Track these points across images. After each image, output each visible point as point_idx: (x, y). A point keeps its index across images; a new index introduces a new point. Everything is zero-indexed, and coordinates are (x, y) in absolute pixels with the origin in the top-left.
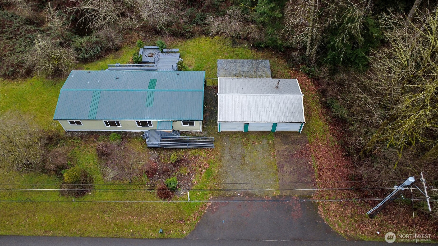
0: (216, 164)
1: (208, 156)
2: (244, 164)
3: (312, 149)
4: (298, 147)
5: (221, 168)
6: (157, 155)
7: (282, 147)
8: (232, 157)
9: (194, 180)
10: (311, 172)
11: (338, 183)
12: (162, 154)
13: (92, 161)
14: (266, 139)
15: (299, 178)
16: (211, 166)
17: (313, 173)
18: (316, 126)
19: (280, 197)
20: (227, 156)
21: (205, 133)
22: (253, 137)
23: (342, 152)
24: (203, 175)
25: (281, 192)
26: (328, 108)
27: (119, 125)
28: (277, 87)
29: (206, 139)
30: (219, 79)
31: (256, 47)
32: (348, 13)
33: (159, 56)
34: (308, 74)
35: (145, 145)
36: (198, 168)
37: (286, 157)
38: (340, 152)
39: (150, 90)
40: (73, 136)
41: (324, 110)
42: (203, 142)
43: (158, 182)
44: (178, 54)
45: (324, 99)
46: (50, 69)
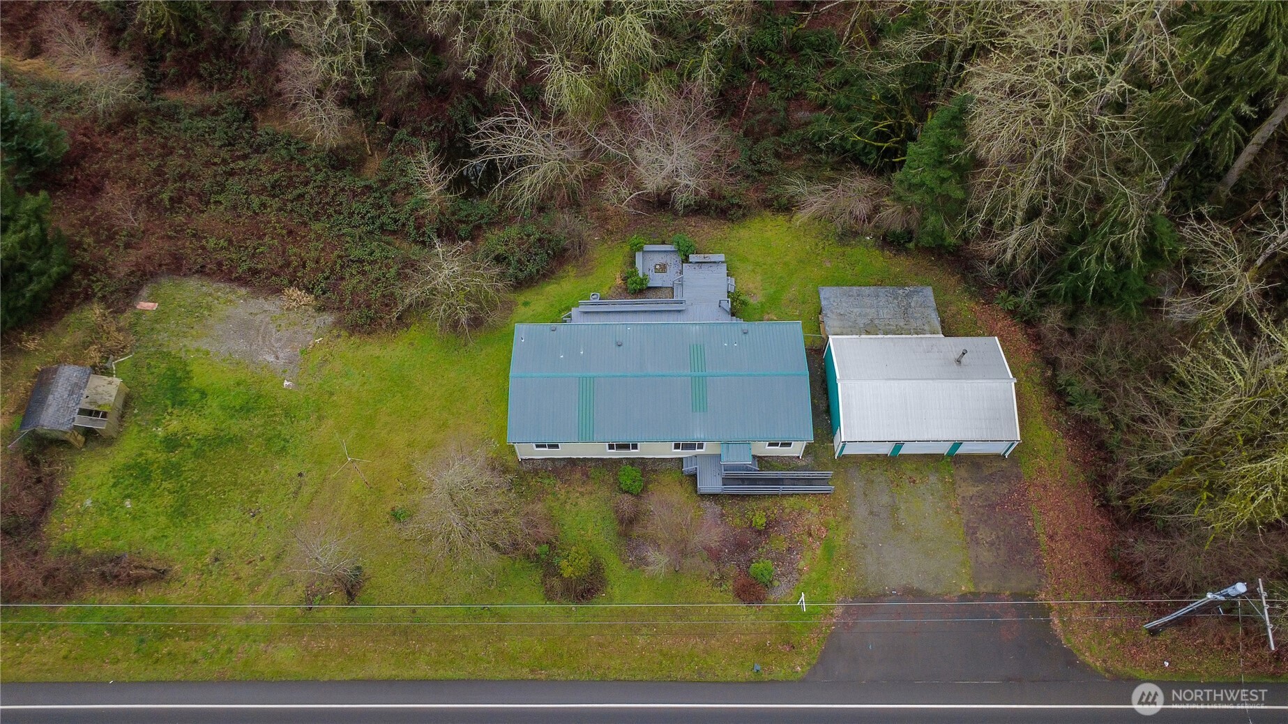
0: (841, 528)
1: (823, 511)
2: (898, 527)
3: (1032, 493)
4: (1004, 488)
5: (852, 537)
6: (718, 509)
7: (970, 488)
8: (871, 513)
9: (802, 563)
10: (1032, 542)
11: (1086, 564)
12: (728, 508)
13: (590, 525)
14: (937, 470)
15: (1009, 556)
16: (831, 532)
17: (1038, 544)
18: (1037, 440)
19: (975, 595)
20: (861, 511)
21: (809, 460)
22: (909, 466)
23: (1094, 498)
24: (818, 552)
25: (976, 585)
26: (1059, 395)
27: (635, 447)
28: (959, 361)
29: (816, 474)
30: (830, 340)
31: (893, 242)
32: (1115, 207)
33: (681, 272)
34: (1012, 313)
35: (690, 489)
36: (805, 537)
37: (981, 510)
38: (1089, 499)
39: (696, 374)
40: (537, 469)
41: (1051, 400)
42: (809, 481)
43: (731, 569)
44: (724, 268)
45: (1049, 373)
46: (463, 320)
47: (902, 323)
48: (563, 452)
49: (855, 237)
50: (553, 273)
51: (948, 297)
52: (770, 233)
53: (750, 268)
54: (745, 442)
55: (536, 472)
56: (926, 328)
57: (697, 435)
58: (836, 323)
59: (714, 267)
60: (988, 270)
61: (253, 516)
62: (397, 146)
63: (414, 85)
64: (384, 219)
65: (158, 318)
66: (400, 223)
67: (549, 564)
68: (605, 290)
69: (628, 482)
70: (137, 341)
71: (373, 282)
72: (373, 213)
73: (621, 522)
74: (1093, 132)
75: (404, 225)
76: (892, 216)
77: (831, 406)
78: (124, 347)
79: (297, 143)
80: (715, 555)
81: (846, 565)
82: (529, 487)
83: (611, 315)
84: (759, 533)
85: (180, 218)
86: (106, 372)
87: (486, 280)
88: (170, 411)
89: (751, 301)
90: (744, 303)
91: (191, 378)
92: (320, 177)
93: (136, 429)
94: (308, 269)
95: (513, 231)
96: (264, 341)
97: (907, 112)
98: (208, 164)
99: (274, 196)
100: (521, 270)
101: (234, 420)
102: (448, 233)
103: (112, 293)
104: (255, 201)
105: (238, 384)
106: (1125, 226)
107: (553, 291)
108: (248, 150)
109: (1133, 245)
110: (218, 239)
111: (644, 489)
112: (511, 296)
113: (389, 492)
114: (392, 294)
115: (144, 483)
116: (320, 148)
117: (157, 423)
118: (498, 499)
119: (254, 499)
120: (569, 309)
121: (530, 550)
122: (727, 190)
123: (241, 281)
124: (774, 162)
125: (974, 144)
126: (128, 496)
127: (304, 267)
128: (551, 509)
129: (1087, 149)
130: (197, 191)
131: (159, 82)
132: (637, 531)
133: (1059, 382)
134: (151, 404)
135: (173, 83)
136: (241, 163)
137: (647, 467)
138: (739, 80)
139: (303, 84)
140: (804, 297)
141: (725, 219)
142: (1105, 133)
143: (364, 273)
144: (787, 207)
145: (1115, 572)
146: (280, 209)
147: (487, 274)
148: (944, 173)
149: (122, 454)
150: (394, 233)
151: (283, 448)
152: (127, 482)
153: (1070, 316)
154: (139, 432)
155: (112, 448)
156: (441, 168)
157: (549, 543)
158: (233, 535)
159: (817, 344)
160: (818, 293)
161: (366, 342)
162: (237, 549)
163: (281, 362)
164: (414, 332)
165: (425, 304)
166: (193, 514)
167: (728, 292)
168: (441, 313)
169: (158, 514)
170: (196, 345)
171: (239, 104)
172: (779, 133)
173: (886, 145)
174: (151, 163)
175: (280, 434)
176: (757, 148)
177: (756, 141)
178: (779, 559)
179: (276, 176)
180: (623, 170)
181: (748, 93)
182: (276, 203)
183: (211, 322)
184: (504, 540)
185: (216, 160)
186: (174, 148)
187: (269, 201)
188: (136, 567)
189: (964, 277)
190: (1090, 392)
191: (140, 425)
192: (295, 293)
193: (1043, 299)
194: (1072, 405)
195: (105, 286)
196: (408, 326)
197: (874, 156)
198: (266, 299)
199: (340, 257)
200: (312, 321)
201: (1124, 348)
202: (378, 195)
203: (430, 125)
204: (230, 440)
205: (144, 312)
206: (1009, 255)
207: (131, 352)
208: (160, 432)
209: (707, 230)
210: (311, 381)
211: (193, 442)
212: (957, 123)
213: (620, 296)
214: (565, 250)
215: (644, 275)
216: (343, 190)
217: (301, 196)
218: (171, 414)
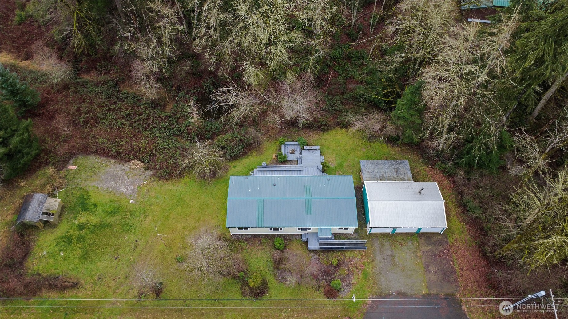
0: (370, 265)
1: (362, 258)
2: (395, 265)
3: (453, 250)
4: (440, 248)
5: (375, 269)
6: (317, 256)
7: (426, 248)
8: (383, 259)
9: (353, 281)
10: (453, 272)
11: (477, 281)
12: (321, 256)
13: (262, 264)
14: (412, 240)
15: (443, 278)
16: (366, 267)
17: (456, 272)
18: (454, 226)
19: (429, 295)
20: (379, 257)
21: (356, 235)
22: (399, 238)
23: (480, 252)
24: (360, 276)
25: (429, 291)
26: (464, 207)
27: (281, 229)
28: (420, 193)
29: (360, 241)
30: (365, 183)
31: (391, 141)
32: (485, 128)
33: (301, 153)
34: (443, 171)
35: (305, 247)
36: (355, 269)
37: (431, 257)
38: (478, 252)
39: (307, 198)
40: (239, 239)
41: (460, 209)
42: (356, 245)
43: (323, 283)
44: (319, 151)
45: (459, 197)
46: (208, 174)
47: (395, 176)
48: (251, 231)
49: (375, 138)
50: (246, 154)
51: (415, 165)
52: (339, 137)
53: (330, 152)
54: (328, 228)
55: (238, 240)
56: (406, 178)
57: (308, 224)
58: (368, 176)
59: (315, 152)
60: (432, 153)
61: (116, 259)
62: (180, 99)
63: (188, 73)
64: (174, 130)
65: (77, 172)
66: (181, 132)
67: (244, 281)
68: (268, 161)
69: (278, 245)
70: (68, 182)
71: (169, 157)
72: (170, 127)
73: (275, 262)
74: (475, 96)
75: (182, 132)
76: (391, 129)
77: (366, 212)
78: (62, 185)
79: (137, 97)
80: (315, 277)
81: (373, 282)
82: (235, 247)
83: (271, 172)
84: (335, 267)
85: (88, 130)
86: (54, 196)
87: (217, 157)
88: (81, 213)
89: (331, 166)
90: (328, 167)
91: (90, 199)
92: (147, 112)
93: (66, 221)
94: (141, 151)
95: (229, 136)
96: (122, 183)
97: (397, 86)
98: (99, 106)
99: (127, 120)
100: (232, 152)
101: (108, 217)
102: (201, 137)
103: (57, 162)
104: (119, 122)
105: (111, 201)
106: (489, 136)
107: (246, 161)
108: (116, 100)
109: (493, 144)
110: (104, 138)
111: (285, 248)
112: (229, 164)
113: (175, 249)
114: (177, 163)
115: (69, 244)
116: (147, 99)
117: (75, 218)
118: (222, 252)
119: (116, 252)
120: (253, 169)
121: (236, 275)
122: (321, 118)
123: (113, 157)
124: (340, 106)
125: (425, 101)
126: (62, 250)
127: (140, 151)
128: (244, 256)
129: (473, 103)
130: (95, 118)
131: (79, 71)
132: (282, 266)
133: (464, 201)
134: (73, 210)
135: (85, 71)
136: (114, 106)
137: (286, 238)
138: (325, 71)
139: (141, 73)
140: (353, 164)
141: (320, 130)
142: (480, 97)
143: (165, 153)
144: (346, 126)
145: (489, 285)
146: (130, 126)
147: (218, 154)
148: (413, 112)
149: (60, 232)
150: (178, 136)
151: (129, 229)
152: (61, 244)
153: (468, 173)
154: (67, 222)
155: (55, 229)
156: (199, 109)
157: (244, 271)
158: (107, 267)
159: (359, 185)
160: (360, 163)
161: (166, 183)
162: (109, 273)
163: (129, 192)
164: (186, 179)
165: (191, 168)
166: (90, 258)
167: (321, 162)
168: (198, 171)
169: (74, 258)
170: (93, 184)
171: (113, 81)
172: (342, 94)
173: (388, 99)
174: (76, 106)
175: (128, 223)
176: (334, 100)
177: (333, 97)
178: (343, 279)
179: (129, 111)
180: (276, 110)
181: (329, 77)
182: (128, 123)
183: (99, 174)
184: (224, 270)
185: (103, 105)
186: (85, 99)
187: (125, 122)
188: (65, 282)
189: (422, 155)
190: (477, 206)
191: (67, 219)
192: (136, 162)
193: (456, 165)
194: (470, 211)
195: (54, 159)
196: (184, 176)
197: (383, 104)
198: (123, 164)
199: (155, 146)
200: (143, 174)
201: (491, 187)
202: (171, 119)
203: (195, 90)
204: (107, 226)
205: (71, 170)
206: (441, 146)
207: (65, 187)
208: (76, 222)
209: (312, 136)
210: (142, 200)
211: (90, 227)
212: (417, 92)
213: (274, 164)
214: (251, 144)
215: (285, 155)
216: (156, 117)
217: (139, 120)
218: (81, 214)
